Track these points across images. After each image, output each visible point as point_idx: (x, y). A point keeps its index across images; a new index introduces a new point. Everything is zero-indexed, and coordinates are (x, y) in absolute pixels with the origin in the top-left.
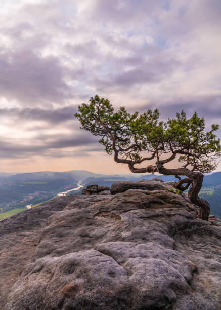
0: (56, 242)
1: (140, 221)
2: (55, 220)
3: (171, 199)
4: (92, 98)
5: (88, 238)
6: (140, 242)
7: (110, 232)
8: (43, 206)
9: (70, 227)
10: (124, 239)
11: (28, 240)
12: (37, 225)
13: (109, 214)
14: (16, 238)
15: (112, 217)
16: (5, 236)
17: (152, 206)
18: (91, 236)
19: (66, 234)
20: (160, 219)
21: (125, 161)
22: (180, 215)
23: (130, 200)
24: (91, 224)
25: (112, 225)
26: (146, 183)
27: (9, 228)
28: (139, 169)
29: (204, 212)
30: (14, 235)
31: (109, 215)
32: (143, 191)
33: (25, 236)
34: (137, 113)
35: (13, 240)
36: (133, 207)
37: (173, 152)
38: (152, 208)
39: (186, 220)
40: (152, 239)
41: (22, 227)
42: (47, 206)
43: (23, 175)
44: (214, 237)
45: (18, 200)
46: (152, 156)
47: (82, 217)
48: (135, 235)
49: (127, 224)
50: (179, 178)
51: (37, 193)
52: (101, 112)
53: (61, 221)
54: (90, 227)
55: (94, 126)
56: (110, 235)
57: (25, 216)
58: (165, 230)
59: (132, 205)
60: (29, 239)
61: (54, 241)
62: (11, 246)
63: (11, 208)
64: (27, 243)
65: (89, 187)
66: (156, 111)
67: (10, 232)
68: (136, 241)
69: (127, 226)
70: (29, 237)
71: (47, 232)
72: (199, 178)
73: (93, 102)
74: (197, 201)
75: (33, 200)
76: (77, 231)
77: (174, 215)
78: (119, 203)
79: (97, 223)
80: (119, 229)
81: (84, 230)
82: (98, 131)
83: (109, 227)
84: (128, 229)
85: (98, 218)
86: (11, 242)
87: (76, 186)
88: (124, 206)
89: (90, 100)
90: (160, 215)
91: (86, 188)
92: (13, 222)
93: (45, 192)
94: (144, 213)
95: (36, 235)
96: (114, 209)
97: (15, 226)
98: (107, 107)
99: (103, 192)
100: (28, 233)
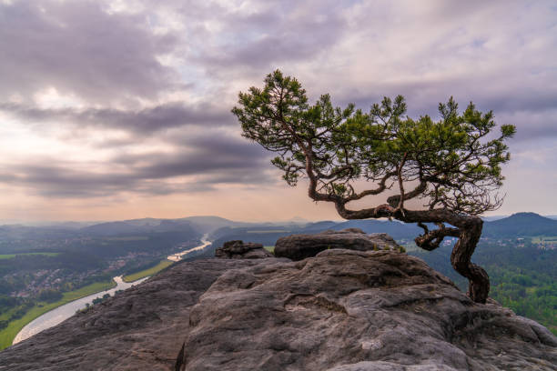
0: (223, 363)
1: (386, 315)
2: (208, 315)
3: (408, 265)
4: (270, 76)
5: (290, 354)
6: (406, 360)
7: (331, 339)
8: (159, 282)
9: (243, 329)
10: (368, 356)
11: (143, 349)
12: (154, 318)
13: (311, 298)
14: (120, 346)
15: (319, 305)
16: (96, 341)
17: (388, 282)
18: (295, 347)
19: (239, 345)
20: (417, 307)
21: (328, 198)
22: (450, 298)
23: (345, 271)
24: (284, 322)
25: (329, 324)
26: (339, 236)
27: (100, 325)
28: (357, 212)
29: (480, 290)
30: (113, 340)
31: (312, 302)
32: (353, 252)
33: (134, 341)
34: (352, 106)
35: (113, 351)
36: (356, 285)
37: (421, 180)
38: (390, 286)
39: (463, 308)
40: (425, 352)
41: (126, 324)
42: (165, 281)
43: (108, 224)
44: (517, 339)
45: (98, 269)
46: (379, 187)
47: (261, 308)
48: (389, 345)
49: (364, 323)
50: (425, 228)
51: (131, 256)
52: (284, 104)
53: (222, 317)
54: (284, 328)
55: (266, 132)
56: (335, 345)
57: (129, 301)
58: (437, 331)
59: (352, 280)
60: (144, 346)
61: (218, 361)
62: (111, 362)
63: (86, 282)
64: (140, 356)
65: (227, 245)
66: (399, 99)
67: (104, 334)
68: (395, 359)
69: (366, 325)
70: (143, 343)
71: (199, 342)
72: (475, 227)
73: (271, 85)
74: (469, 269)
75: (124, 267)
76: (261, 337)
77: (441, 299)
78: (327, 278)
79: (296, 320)
80: (349, 332)
81: (276, 336)
82: (272, 141)
83: (324, 327)
84: (370, 332)
85: (294, 309)
86: (109, 353)
87: (200, 244)
88: (337, 282)
89: (266, 81)
90: (415, 300)
91: (222, 247)
92: (106, 314)
93: (146, 254)
94: (385, 297)
95: (155, 338)
96: (319, 290)
97: (112, 320)
98: (296, 95)
99: (253, 253)
100: (138, 335)
